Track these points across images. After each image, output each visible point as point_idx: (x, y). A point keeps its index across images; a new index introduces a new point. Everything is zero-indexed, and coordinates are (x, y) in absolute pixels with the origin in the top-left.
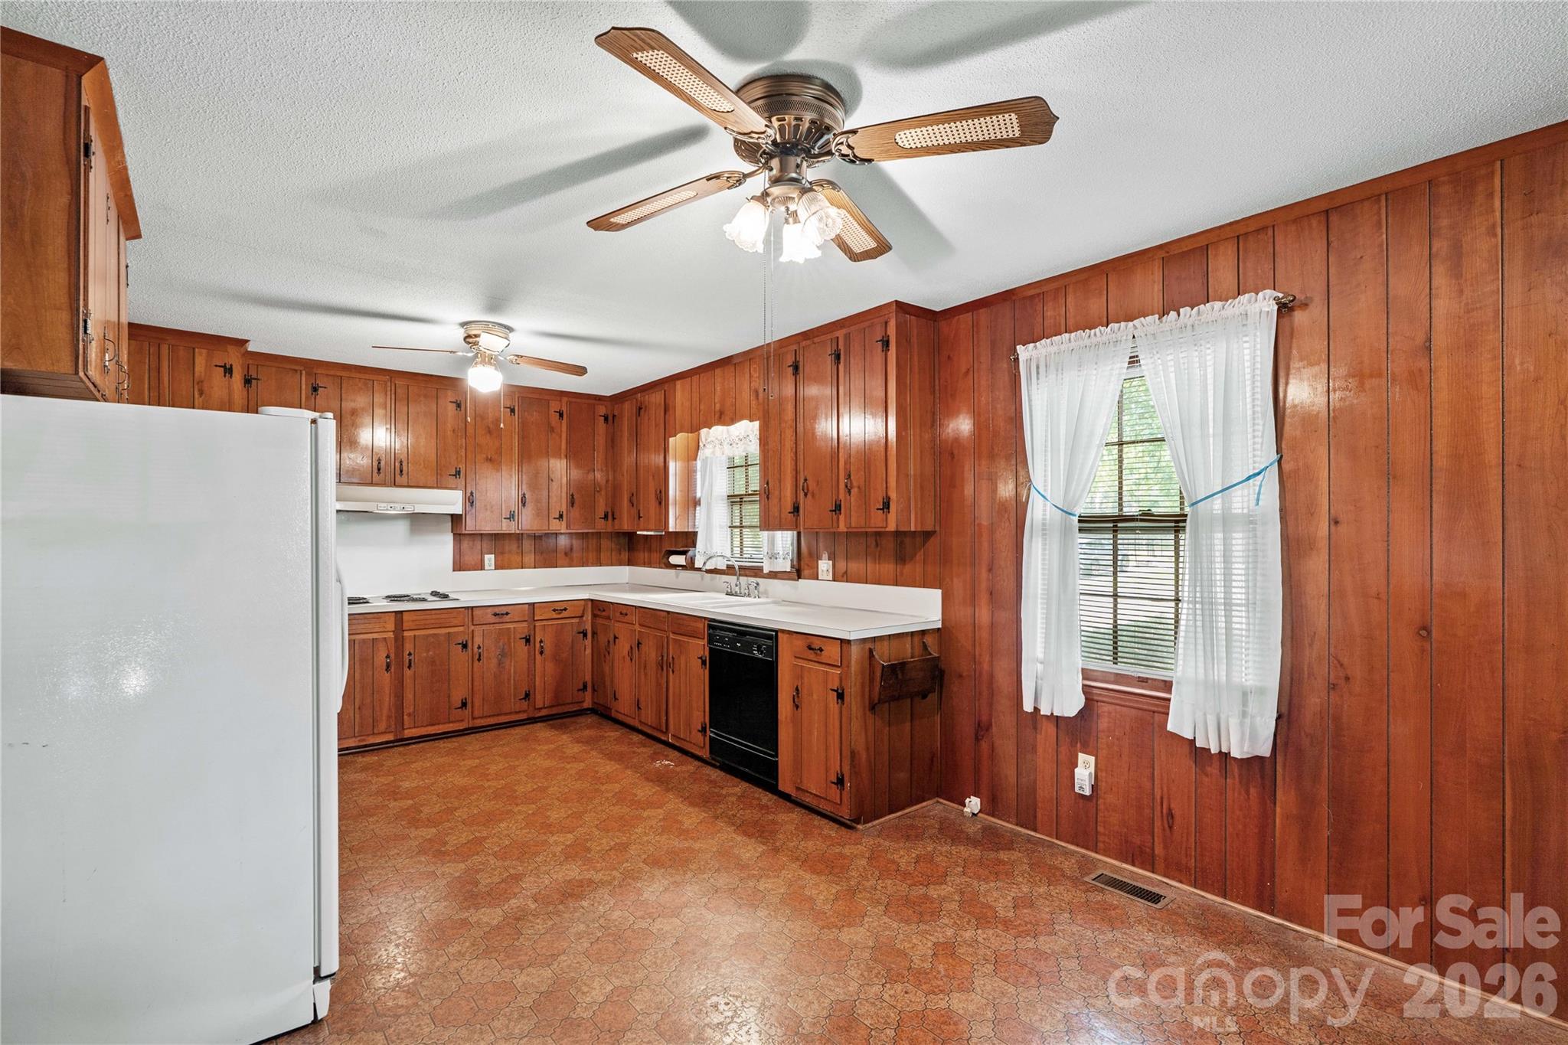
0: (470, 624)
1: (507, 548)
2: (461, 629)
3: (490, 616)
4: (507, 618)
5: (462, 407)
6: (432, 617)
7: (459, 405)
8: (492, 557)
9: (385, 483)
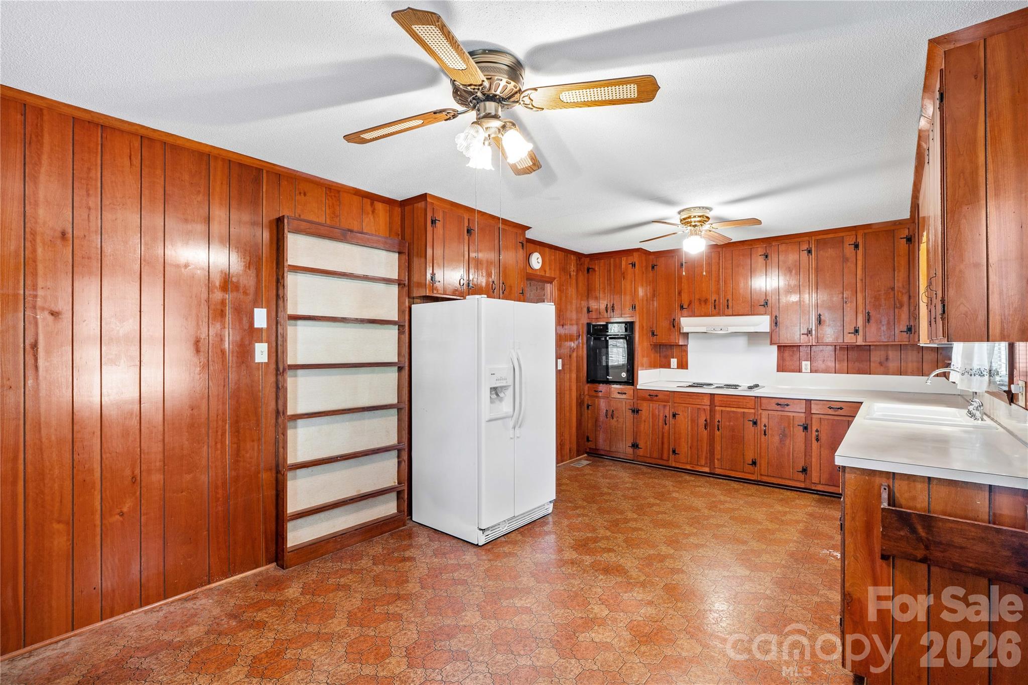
0: (759, 408)
2: (753, 411)
3: (773, 404)
4: (787, 408)
5: (769, 257)
6: (733, 400)
7: (767, 257)
8: (809, 363)
9: (718, 314)
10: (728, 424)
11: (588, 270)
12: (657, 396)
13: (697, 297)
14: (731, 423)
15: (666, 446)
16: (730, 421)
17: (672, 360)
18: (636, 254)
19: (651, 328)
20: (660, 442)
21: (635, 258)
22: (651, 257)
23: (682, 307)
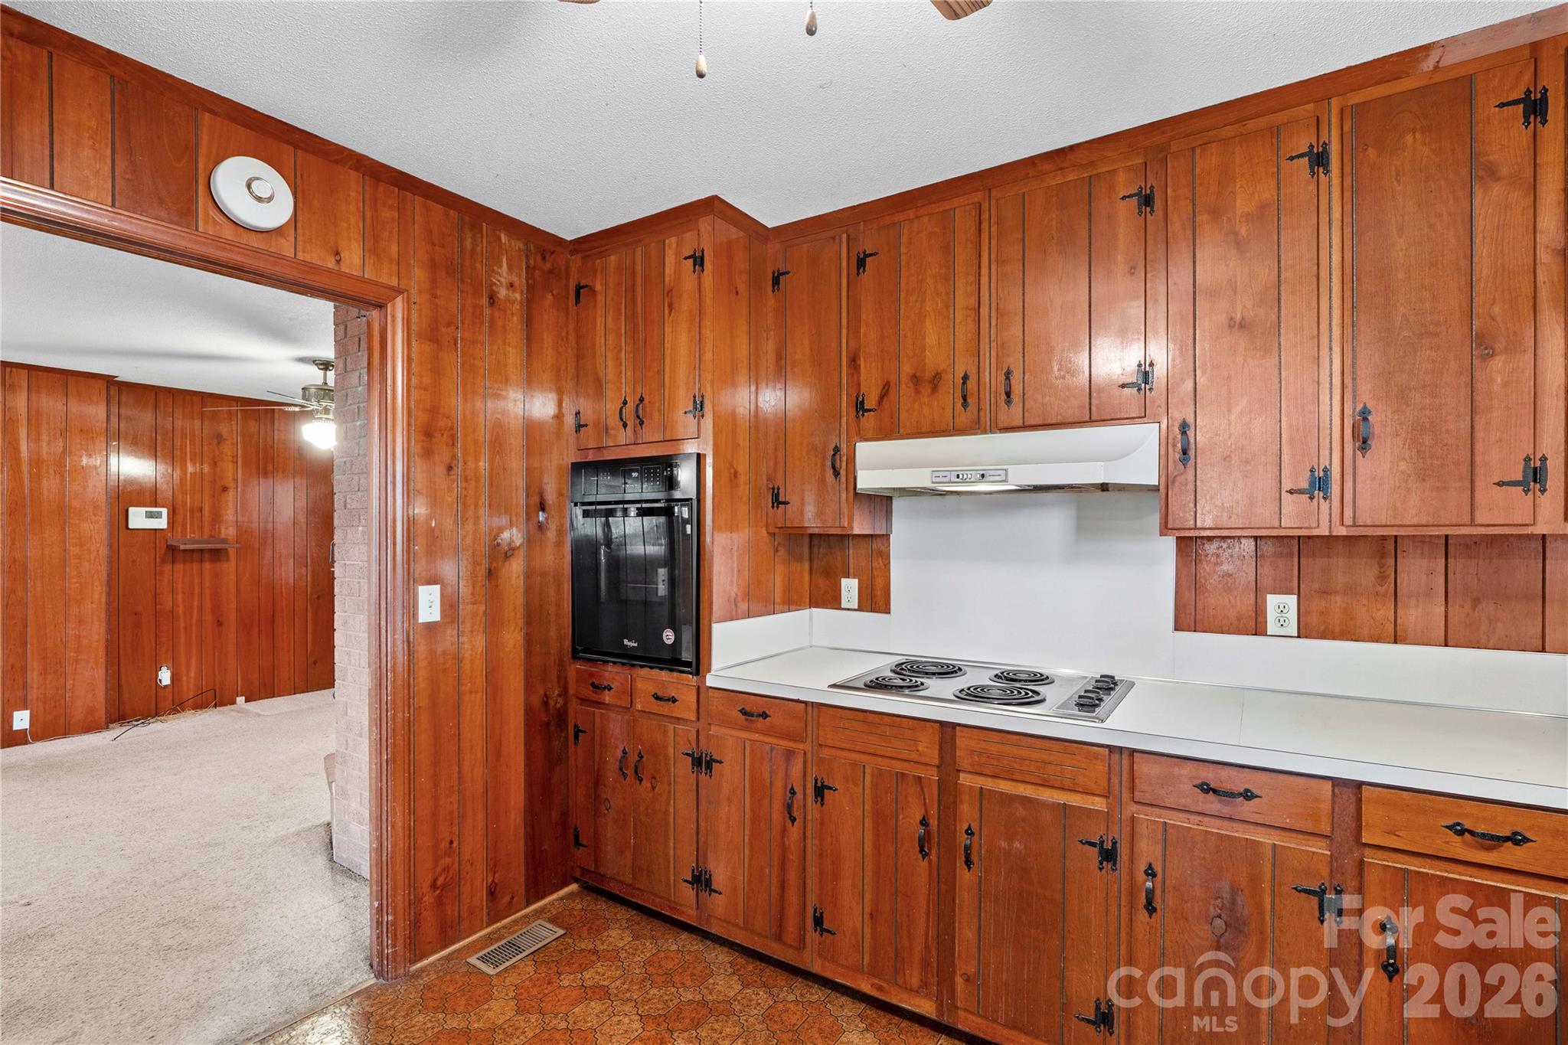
0: (1126, 795)
1: (1339, 579)
2: (1099, 804)
3: (1187, 787)
4: (1246, 809)
5: (1158, 203)
6: (1024, 753)
7: (1147, 201)
8: (1292, 600)
9: (975, 427)
10: (1003, 844)
11: (579, 288)
12: (764, 715)
13: (907, 369)
14: (1017, 845)
15: (793, 897)
16: (1010, 839)
17: (844, 582)
18: (705, 224)
19: (769, 479)
20: (775, 880)
21: (707, 235)
22: (773, 248)
23: (860, 407)
